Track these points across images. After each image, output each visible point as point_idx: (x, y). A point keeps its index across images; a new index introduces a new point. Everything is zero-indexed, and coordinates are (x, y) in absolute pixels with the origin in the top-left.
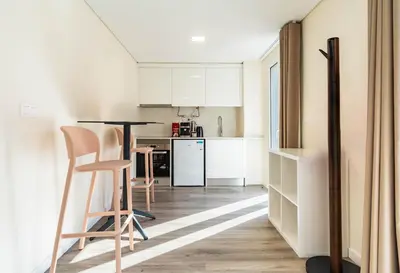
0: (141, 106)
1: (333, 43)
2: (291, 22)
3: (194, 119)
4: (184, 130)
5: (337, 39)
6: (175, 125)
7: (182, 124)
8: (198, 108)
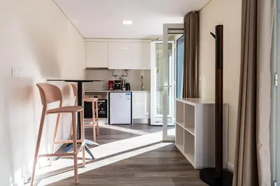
0: (87, 69)
1: (219, 29)
2: (191, 12)
3: (124, 78)
4: (117, 85)
5: (222, 26)
6: (111, 82)
7: (116, 81)
8: (126, 70)
